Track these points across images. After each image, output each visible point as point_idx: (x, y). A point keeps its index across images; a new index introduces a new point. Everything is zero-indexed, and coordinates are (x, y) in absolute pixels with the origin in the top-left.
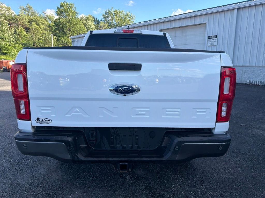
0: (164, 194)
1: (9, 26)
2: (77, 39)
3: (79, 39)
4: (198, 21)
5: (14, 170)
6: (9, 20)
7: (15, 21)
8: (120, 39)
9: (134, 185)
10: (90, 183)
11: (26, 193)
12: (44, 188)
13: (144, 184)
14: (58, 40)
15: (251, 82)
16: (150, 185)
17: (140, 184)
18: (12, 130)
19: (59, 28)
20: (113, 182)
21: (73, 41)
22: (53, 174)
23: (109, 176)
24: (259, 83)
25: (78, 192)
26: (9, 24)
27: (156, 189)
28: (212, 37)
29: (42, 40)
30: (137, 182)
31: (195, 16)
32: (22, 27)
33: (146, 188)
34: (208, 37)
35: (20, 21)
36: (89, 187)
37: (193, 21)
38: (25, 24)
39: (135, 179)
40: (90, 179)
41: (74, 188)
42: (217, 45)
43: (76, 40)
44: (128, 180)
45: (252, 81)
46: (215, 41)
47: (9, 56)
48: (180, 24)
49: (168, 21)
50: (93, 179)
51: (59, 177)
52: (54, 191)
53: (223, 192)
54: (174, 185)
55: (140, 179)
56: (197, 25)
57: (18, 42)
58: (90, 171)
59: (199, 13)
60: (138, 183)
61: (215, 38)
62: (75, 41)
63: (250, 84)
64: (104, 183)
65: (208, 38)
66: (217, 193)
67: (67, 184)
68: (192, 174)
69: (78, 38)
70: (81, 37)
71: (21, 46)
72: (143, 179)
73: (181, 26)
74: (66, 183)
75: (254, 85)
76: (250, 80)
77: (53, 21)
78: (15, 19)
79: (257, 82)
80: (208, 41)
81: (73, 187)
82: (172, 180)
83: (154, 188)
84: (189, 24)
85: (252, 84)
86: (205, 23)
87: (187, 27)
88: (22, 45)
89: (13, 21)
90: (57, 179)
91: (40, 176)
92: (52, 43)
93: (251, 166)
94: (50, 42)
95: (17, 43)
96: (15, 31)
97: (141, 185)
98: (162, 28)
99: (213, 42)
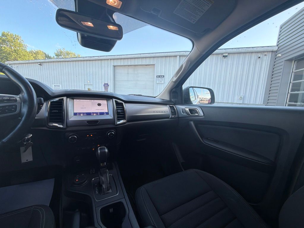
4: (148, 62)
28: (160, 77)
34: (157, 76)
37: (144, 62)
56: (147, 65)
59: (149, 55)
61: (163, 77)
80: (157, 79)
86: (154, 65)
87: (139, 66)
98: (116, 64)
99: (161, 81)
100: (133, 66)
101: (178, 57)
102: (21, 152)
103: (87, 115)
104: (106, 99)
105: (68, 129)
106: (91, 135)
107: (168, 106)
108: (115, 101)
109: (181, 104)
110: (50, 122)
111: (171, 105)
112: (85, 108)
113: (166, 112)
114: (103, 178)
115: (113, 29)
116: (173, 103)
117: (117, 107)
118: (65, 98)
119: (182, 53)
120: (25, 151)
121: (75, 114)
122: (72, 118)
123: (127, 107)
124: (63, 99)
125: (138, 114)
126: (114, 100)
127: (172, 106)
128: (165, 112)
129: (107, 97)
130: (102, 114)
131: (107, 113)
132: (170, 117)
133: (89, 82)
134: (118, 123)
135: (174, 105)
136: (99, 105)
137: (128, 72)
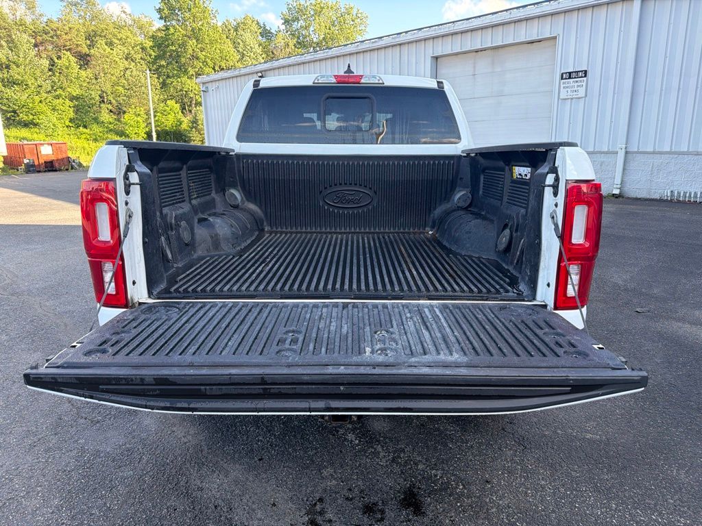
0: (436, 476)
1: (36, 49)
2: (214, 83)
3: (221, 84)
4: (535, 31)
5: (82, 421)
6: (34, 34)
7: (50, 35)
8: (328, 99)
9: (365, 455)
10: (263, 449)
11: (116, 472)
12: (156, 461)
13: (389, 452)
14: (164, 85)
15: (676, 195)
16: (402, 455)
17: (379, 453)
18: (66, 325)
19: (165, 53)
20: (316, 449)
21: (204, 89)
22: (174, 429)
23: (307, 435)
24: (696, 196)
25: (234, 471)
26: (36, 45)
27: (416, 464)
28: (573, 75)
29: (123, 87)
30: (372, 447)
31: (527, 19)
32: (69, 53)
33: (393, 460)
34: (562, 74)
35: (64, 36)
36: (260, 460)
37: (523, 32)
38: (77, 45)
39: (367, 442)
40: (261, 441)
41: (225, 460)
42: (586, 96)
43: (211, 87)
44: (351, 443)
45: (679, 193)
46: (579, 86)
47: (38, 131)
48: (488, 40)
49: (456, 33)
50: (268, 441)
51: (190, 438)
52: (181, 469)
53: (576, 471)
54: (459, 454)
55: (379, 441)
56: (532, 42)
57: (59, 92)
58: (262, 422)
59: (538, 10)
60: (375, 449)
61: (582, 77)
62: (210, 89)
63: (671, 200)
64: (295, 450)
65: (562, 79)
66: (562, 473)
67: (208, 453)
68: (503, 429)
69: (217, 82)
70: (226, 79)
71: (68, 102)
72: (387, 440)
73: (489, 45)
74: (206, 449)
75: (684, 202)
76: (672, 189)
77: (151, 34)
78: (51, 32)
79: (690, 193)
80: (562, 86)
81: (222, 460)
82: (456, 443)
83: (412, 463)
84: (511, 41)
85: (679, 202)
86: (555, 38)
87: (506, 48)
88: (71, 100)
89: (44, 38)
90: (186, 440)
91: (144, 435)
92: (147, 95)
93: (651, 411)
94: (144, 93)
95: (58, 97)
96: (53, 64)
97: (382, 454)
98: (438, 53)
99: (576, 89)
100: (490, 51)
137: (474, 71)
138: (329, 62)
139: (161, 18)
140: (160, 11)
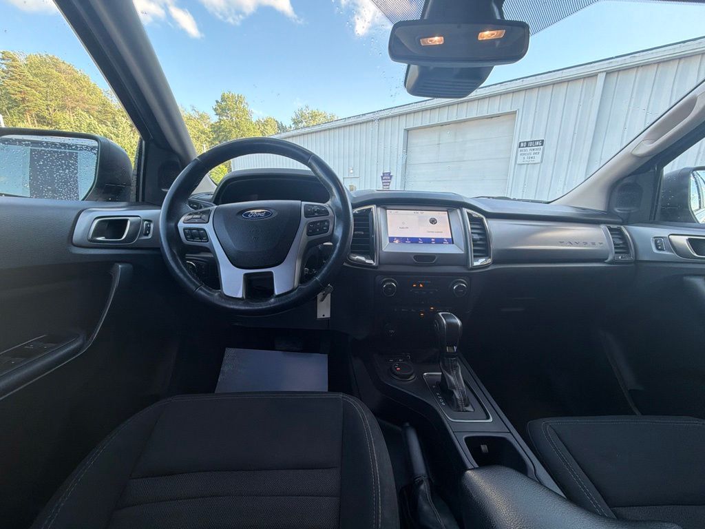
4: (496, 107)
28: (530, 144)
34: (520, 143)
37: (486, 107)
42: (542, 162)
46: (536, 153)
48: (453, 115)
56: (492, 117)
61: (539, 146)
65: (520, 147)
80: (519, 153)
84: (474, 116)
86: (515, 113)
87: (470, 122)
98: (411, 126)
99: (532, 155)
100: (453, 125)
101: (602, 77)
102: (318, 300)
103: (411, 243)
104: (445, 209)
105: (382, 269)
106: (421, 286)
107: (603, 226)
108: (468, 213)
109: (651, 223)
110: (352, 252)
111: (612, 226)
112: (407, 228)
113: (596, 244)
114: (452, 379)
115: (493, 37)
116: (620, 220)
117: (472, 228)
118: (373, 207)
119: (618, 62)
120: (322, 300)
121: (392, 240)
122: (386, 247)
123: (492, 226)
124: (370, 209)
125: (517, 245)
126: (465, 210)
127: (615, 226)
128: (594, 244)
129: (450, 205)
130: (439, 241)
131: (451, 241)
132: (610, 258)
133: (352, 171)
134: (476, 264)
135: (621, 224)
136: (433, 221)
137: (439, 141)
138: (322, 133)
139: (217, 114)
140: (215, 110)
